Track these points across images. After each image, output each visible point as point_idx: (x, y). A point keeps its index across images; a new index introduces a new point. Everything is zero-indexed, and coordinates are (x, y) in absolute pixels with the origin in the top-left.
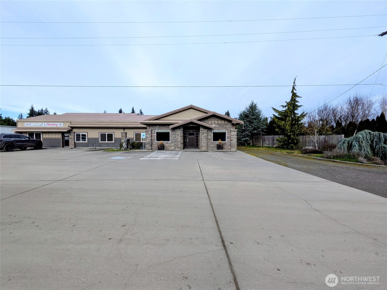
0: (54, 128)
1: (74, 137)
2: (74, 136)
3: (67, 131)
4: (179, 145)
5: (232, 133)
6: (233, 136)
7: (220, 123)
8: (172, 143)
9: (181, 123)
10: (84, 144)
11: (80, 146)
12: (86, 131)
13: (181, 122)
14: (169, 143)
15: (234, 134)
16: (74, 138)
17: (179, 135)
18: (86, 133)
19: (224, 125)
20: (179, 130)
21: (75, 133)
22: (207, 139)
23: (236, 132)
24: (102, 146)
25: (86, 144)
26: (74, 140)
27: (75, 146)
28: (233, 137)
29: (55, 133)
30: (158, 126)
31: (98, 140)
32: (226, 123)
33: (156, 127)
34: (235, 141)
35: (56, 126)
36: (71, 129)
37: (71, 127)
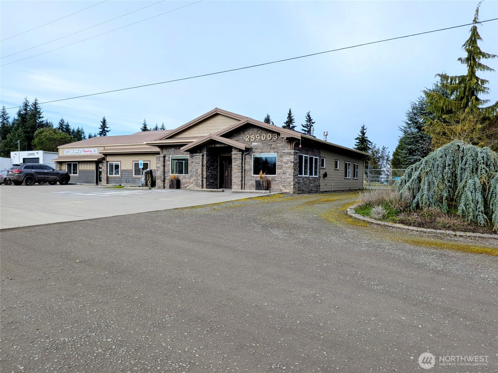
0: (89, 155)
1: (107, 169)
2: (107, 167)
3: (98, 159)
4: (200, 181)
5: (285, 158)
6: (286, 163)
7: (263, 138)
8: (192, 177)
9: (196, 142)
10: (117, 179)
11: (113, 181)
12: (119, 160)
13: (196, 140)
14: (187, 177)
15: (288, 160)
16: (107, 171)
17: (199, 163)
18: (119, 163)
19: (272, 143)
20: (200, 155)
21: (109, 163)
22: (243, 170)
23: (292, 157)
24: (136, 182)
25: (119, 179)
26: (107, 173)
27: (107, 181)
28: (287, 166)
29: (89, 163)
30: (173, 149)
31: (132, 172)
32: (275, 138)
33: (170, 150)
34: (289, 175)
35: (90, 153)
36: (103, 156)
37: (103, 154)
